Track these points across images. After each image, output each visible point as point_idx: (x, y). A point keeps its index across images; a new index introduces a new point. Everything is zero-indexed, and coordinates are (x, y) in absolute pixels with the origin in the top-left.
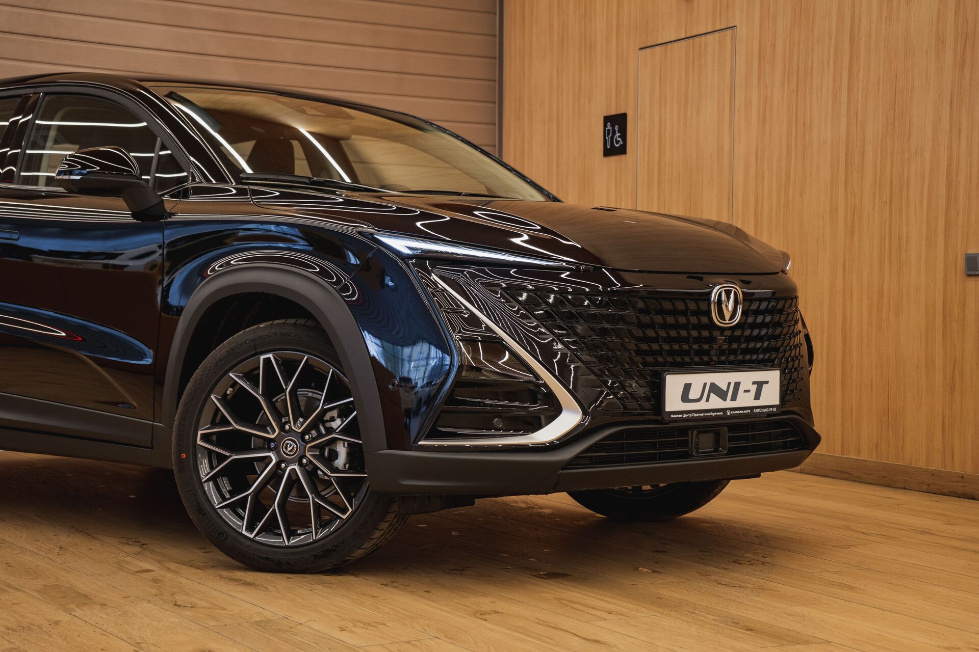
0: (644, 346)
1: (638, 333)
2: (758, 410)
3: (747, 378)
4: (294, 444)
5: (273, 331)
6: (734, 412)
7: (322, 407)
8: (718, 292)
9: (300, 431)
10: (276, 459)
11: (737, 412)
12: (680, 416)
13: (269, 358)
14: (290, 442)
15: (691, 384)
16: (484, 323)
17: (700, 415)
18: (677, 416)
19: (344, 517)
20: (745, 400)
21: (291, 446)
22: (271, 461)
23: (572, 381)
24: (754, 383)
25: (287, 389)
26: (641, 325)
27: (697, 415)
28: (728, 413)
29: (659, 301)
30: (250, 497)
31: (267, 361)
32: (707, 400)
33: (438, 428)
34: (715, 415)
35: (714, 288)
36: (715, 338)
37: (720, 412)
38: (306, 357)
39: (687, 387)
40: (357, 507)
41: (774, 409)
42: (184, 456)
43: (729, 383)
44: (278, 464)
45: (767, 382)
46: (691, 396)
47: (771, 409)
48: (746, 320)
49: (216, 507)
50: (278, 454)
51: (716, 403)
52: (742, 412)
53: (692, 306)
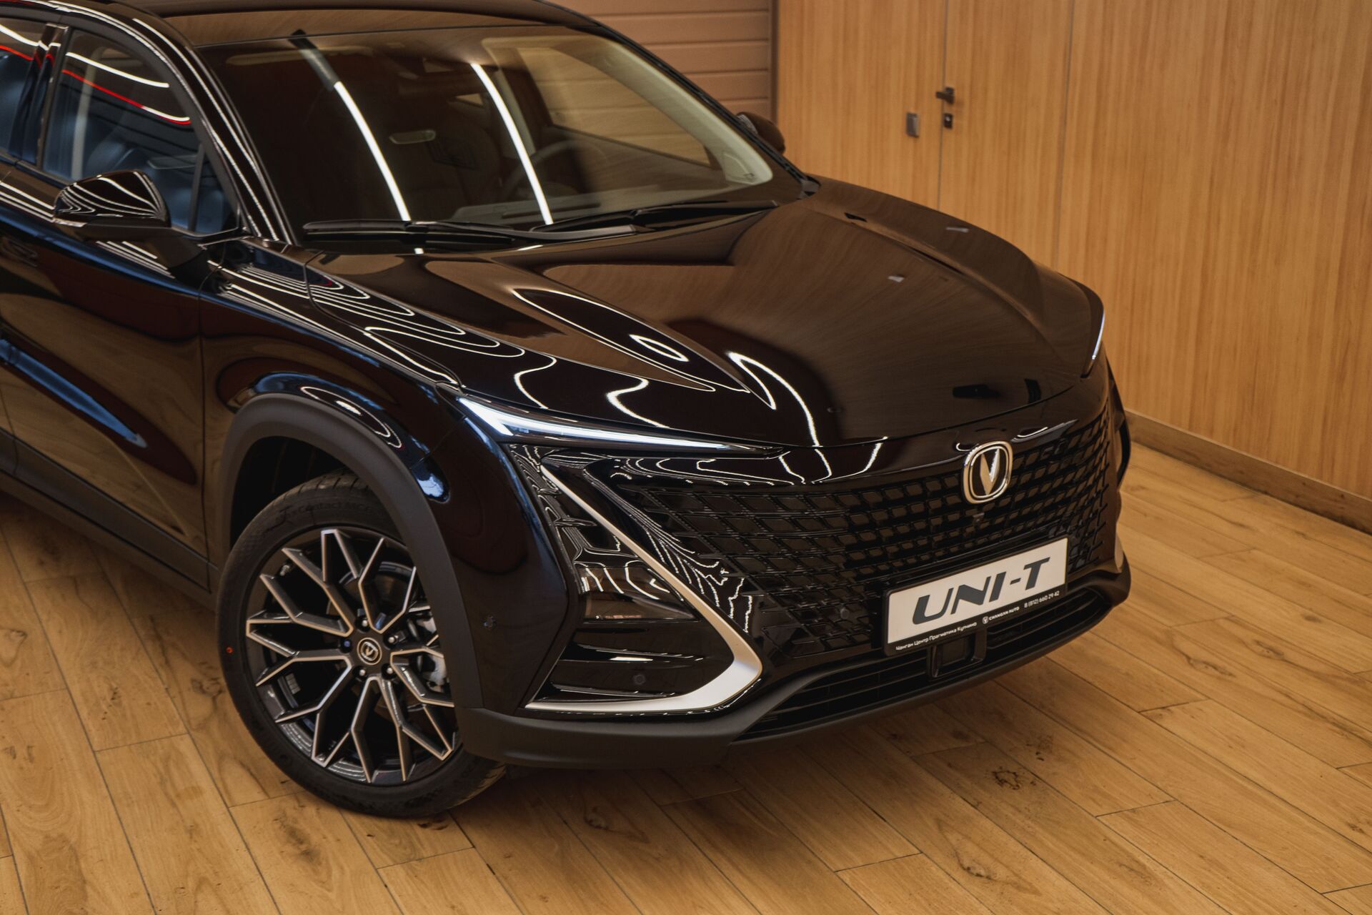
0: (858, 556)
1: (849, 539)
2: (1031, 603)
3: (1015, 565)
4: (374, 648)
5: (336, 498)
6: (993, 617)
7: (408, 609)
8: (975, 458)
9: (381, 632)
10: (352, 664)
11: (999, 615)
12: (909, 645)
13: (332, 535)
14: (369, 644)
15: (929, 596)
16: (619, 540)
17: (942, 635)
18: (905, 647)
19: (442, 758)
20: (1012, 594)
21: (370, 650)
22: (345, 667)
23: (747, 620)
24: (1026, 567)
25: (358, 579)
26: (853, 529)
27: (937, 637)
28: (985, 621)
29: (882, 489)
30: (318, 715)
31: (330, 538)
32: (954, 611)
33: (555, 686)
34: (964, 630)
35: (968, 453)
36: (971, 518)
37: (973, 623)
38: (382, 540)
39: (923, 602)
40: (458, 747)
41: (1057, 594)
42: (230, 650)
43: (988, 579)
44: (355, 671)
45: (1047, 560)
46: (928, 613)
47: (1052, 595)
48: (1019, 481)
49: (277, 721)
50: (355, 659)
51: (967, 610)
52: (1007, 612)
53: (933, 486)
